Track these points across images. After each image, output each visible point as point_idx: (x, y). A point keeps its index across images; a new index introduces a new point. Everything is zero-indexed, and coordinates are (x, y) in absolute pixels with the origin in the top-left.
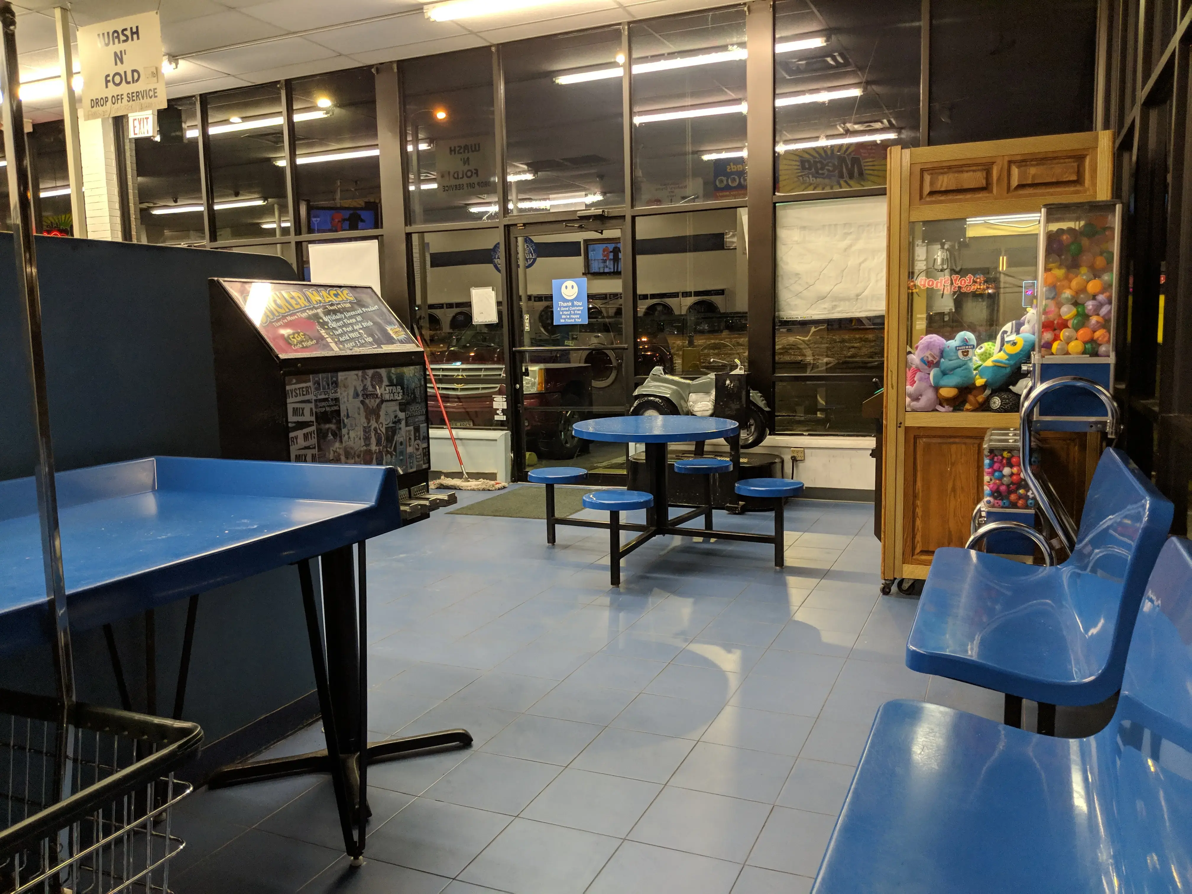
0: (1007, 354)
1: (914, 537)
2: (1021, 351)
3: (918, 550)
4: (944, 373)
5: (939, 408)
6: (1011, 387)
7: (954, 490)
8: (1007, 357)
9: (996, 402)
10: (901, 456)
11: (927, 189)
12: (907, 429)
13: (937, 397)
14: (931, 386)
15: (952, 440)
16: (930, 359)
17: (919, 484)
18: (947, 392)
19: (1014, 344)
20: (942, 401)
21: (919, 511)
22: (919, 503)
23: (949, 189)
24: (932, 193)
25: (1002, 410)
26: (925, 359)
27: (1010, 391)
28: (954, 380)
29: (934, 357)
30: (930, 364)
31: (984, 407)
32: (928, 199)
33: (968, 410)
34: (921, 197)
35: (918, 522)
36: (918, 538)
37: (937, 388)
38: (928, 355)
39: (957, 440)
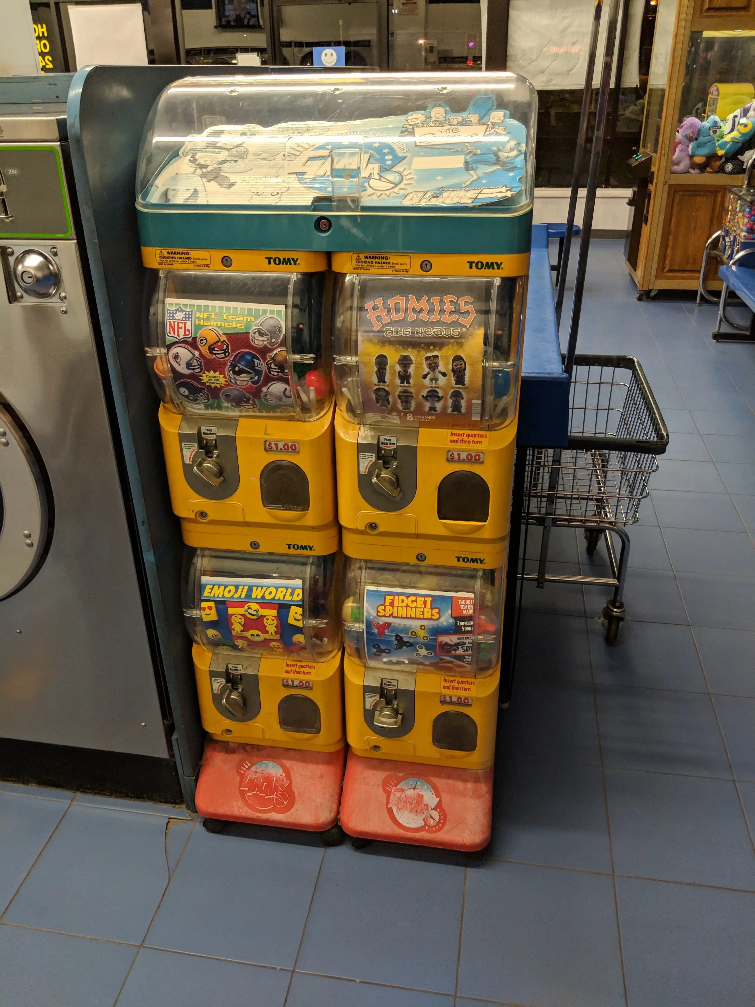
0: (741, 133)
1: (665, 261)
2: (750, 130)
3: (666, 270)
4: (699, 146)
5: (691, 171)
6: (739, 157)
7: (695, 229)
8: (740, 135)
9: (729, 167)
10: (664, 205)
11: (706, 6)
12: (670, 185)
13: (691, 163)
14: (689, 155)
15: (697, 193)
16: (692, 135)
17: (673, 224)
18: (699, 160)
19: (746, 126)
20: (694, 166)
21: (670, 243)
22: (671, 237)
23: (722, 6)
24: (709, 9)
25: (732, 173)
26: (688, 135)
27: (738, 159)
28: (705, 151)
29: (694, 134)
30: (690, 139)
31: (721, 170)
32: (705, 14)
33: (708, 172)
34: (701, 12)
35: (669, 251)
36: (668, 261)
37: (691, 157)
38: (689, 132)
39: (701, 193)
